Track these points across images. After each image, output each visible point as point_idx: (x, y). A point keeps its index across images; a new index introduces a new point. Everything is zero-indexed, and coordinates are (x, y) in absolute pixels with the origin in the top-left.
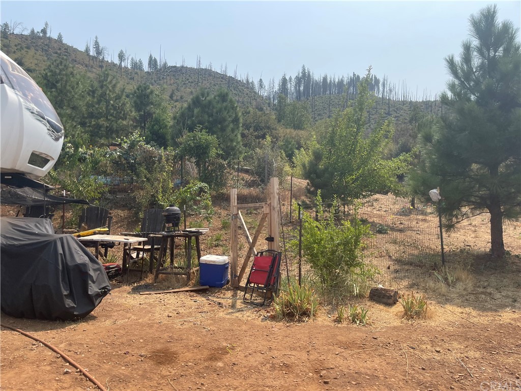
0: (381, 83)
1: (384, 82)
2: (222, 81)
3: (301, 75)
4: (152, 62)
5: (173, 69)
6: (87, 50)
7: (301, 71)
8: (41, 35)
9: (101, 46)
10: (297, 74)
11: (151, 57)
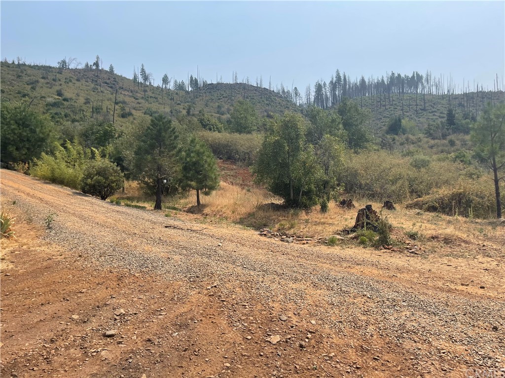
0: (424, 79)
1: (427, 78)
2: (255, 93)
3: (335, 79)
4: (194, 82)
5: (210, 86)
6: (135, 78)
7: (335, 75)
8: (94, 67)
9: (147, 72)
10: (331, 79)
11: (191, 77)
